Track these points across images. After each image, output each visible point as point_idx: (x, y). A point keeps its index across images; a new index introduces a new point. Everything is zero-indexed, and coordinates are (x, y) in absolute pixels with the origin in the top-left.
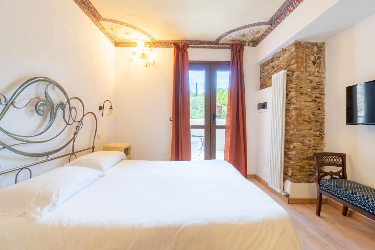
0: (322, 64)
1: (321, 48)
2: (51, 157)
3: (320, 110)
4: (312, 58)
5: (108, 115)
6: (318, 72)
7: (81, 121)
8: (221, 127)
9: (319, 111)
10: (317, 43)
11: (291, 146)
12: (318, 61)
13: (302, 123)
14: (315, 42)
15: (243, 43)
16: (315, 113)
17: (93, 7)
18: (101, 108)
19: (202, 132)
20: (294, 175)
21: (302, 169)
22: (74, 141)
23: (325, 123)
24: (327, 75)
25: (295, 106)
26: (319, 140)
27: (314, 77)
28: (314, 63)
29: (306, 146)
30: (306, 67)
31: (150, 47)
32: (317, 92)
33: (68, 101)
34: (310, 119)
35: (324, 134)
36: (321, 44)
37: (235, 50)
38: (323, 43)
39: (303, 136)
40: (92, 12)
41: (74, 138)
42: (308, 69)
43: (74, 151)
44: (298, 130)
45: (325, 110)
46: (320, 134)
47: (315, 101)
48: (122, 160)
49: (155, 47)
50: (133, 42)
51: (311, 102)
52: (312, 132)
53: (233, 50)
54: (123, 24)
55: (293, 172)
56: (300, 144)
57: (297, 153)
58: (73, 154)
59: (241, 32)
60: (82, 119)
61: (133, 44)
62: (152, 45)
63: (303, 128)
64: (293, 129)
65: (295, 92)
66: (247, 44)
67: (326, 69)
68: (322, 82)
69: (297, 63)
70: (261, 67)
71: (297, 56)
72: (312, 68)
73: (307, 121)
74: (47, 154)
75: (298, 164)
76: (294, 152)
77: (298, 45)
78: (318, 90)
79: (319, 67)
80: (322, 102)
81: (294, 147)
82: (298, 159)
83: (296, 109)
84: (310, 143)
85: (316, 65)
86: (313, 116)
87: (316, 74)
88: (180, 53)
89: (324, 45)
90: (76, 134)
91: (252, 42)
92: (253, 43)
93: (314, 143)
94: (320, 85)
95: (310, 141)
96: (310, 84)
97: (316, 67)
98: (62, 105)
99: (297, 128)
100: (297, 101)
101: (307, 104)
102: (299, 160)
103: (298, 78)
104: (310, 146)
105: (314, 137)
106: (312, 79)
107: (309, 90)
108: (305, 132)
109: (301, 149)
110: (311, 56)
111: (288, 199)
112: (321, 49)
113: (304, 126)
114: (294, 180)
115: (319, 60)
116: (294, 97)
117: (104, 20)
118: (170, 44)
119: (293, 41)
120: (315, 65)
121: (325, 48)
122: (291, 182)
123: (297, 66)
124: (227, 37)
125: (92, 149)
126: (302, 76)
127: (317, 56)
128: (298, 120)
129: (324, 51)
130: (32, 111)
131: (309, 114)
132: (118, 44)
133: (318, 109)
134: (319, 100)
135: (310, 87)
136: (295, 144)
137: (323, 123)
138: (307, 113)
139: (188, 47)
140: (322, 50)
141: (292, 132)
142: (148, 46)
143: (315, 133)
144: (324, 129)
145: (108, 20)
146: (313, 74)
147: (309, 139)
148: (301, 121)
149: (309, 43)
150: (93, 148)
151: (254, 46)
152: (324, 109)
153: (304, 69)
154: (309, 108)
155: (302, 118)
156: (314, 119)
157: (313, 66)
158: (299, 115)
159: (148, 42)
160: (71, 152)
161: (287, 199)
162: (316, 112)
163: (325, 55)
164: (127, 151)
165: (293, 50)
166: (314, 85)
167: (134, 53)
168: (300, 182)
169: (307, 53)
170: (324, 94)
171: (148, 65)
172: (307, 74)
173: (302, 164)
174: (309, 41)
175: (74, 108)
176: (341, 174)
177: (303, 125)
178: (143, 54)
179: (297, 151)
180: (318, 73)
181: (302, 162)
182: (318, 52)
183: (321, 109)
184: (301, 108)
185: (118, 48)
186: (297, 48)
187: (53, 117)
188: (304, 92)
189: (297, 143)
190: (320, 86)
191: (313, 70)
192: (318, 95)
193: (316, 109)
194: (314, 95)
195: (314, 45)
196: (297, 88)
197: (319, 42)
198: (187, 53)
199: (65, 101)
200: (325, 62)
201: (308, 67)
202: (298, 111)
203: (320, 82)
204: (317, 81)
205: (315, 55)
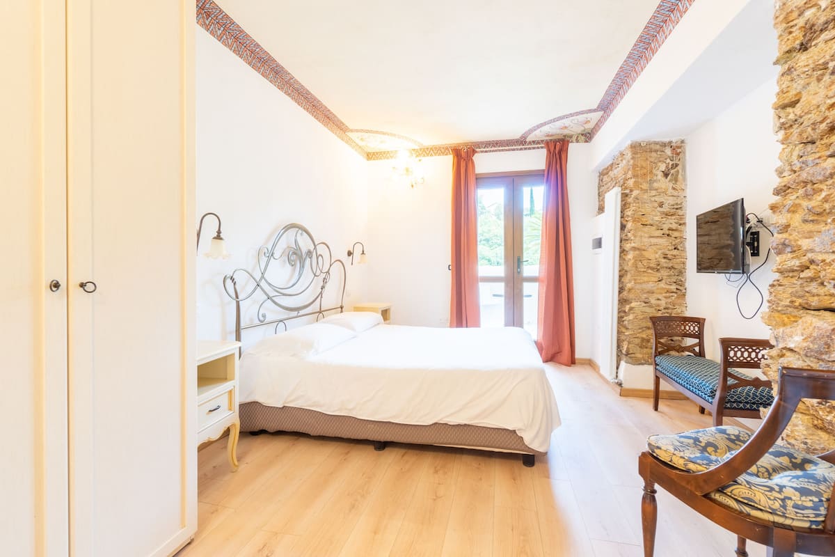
0: (680, 176)
1: (677, 149)
2: (302, 312)
3: (678, 249)
4: (663, 167)
5: (359, 263)
6: (674, 189)
7: (328, 272)
8: (532, 280)
9: (675, 252)
10: (671, 142)
11: (627, 308)
12: (672, 171)
13: (644, 271)
14: (667, 140)
15: (567, 139)
16: (668, 256)
17: (339, 120)
18: (350, 254)
19: (500, 288)
20: (631, 352)
21: (644, 344)
22: (322, 297)
23: (687, 271)
24: (688, 192)
25: (633, 245)
26: (677, 297)
27: (666, 197)
28: (666, 175)
29: (652, 307)
30: (651, 182)
31: (417, 156)
32: (672, 221)
33: (315, 248)
34: (659, 265)
35: (685, 289)
36: (679, 142)
37: (552, 151)
38: (683, 142)
39: (648, 292)
40: (337, 125)
41: (321, 293)
42: (655, 185)
43: (322, 309)
44: (638, 283)
45: (687, 250)
46: (677, 289)
47: (668, 235)
48: (378, 324)
49: (424, 156)
50: (392, 152)
51: (661, 237)
52: (662, 285)
53: (549, 151)
54: (377, 132)
55: (630, 347)
56: (640, 305)
57: (636, 318)
58: (320, 312)
59: (559, 124)
60: (329, 269)
61: (391, 155)
62: (420, 153)
63: (646, 279)
64: (630, 282)
65: (633, 222)
66: (574, 139)
67: (688, 183)
68: (681, 204)
69: (635, 176)
70: (599, 176)
71: (634, 166)
72: (663, 183)
73: (652, 269)
74: (298, 309)
75: (638, 335)
76: (631, 317)
77: (636, 148)
78: (673, 217)
79: (676, 180)
80: (681, 237)
81: (631, 309)
82: (638, 327)
83: (634, 249)
84: (659, 302)
85: (669, 178)
86: (664, 260)
87: (670, 191)
88: (463, 164)
89: (683, 145)
90: (323, 288)
91: (582, 135)
92: (586, 136)
93: (666, 303)
94: (677, 209)
95: (658, 299)
96: (659, 209)
97: (669, 181)
98: (309, 253)
99: (635, 280)
100: (635, 237)
101: (654, 241)
102: (640, 329)
103: (637, 201)
104: (658, 308)
105: (666, 293)
106: (662, 200)
107: (656, 218)
108: (650, 286)
109: (642, 312)
110: (660, 164)
111: (620, 388)
112: (679, 150)
113: (648, 276)
114: (630, 360)
115: (676, 170)
116: (631, 230)
117: (352, 131)
118: (447, 149)
119: (629, 143)
120: (667, 178)
121: (684, 149)
122: (626, 362)
123: (635, 182)
124: (537, 132)
125: (340, 309)
126: (645, 197)
127: (671, 163)
128: (637, 267)
129: (684, 153)
130: (284, 261)
131: (657, 256)
132: (370, 156)
133: (673, 247)
134: (676, 234)
135: (659, 214)
136: (633, 305)
137: (683, 271)
138: (653, 255)
139: (474, 152)
140: (680, 152)
141: (629, 285)
142: (414, 155)
143: (668, 287)
144: (685, 280)
145: (357, 131)
146: (663, 192)
147: (656, 296)
148: (642, 268)
149: (656, 143)
150: (342, 308)
151: (586, 141)
152: (685, 248)
153: (648, 185)
154: (658, 247)
155: (645, 262)
156: (665, 265)
157: (663, 179)
158: (638, 259)
159: (414, 150)
160: (319, 310)
161: (618, 389)
162: (671, 253)
163: (685, 160)
164: (385, 314)
165: (629, 155)
166: (665, 211)
167: (394, 168)
168: (642, 364)
169: (652, 160)
170: (684, 224)
171: (414, 184)
172: (654, 193)
173: (644, 336)
174: (657, 140)
175: (321, 255)
176: (697, 349)
177: (646, 274)
178: (407, 170)
179: (635, 315)
180: (673, 191)
181: (644, 332)
182: (673, 157)
183: (679, 247)
184: (643, 247)
185: (372, 162)
186: (634, 153)
187: (302, 267)
188: (648, 223)
189: (636, 303)
190: (677, 211)
191: (663, 187)
192: (674, 226)
193: (670, 248)
194: (666, 227)
195: (665, 146)
196: (636, 216)
197: (674, 140)
198: (473, 163)
199: (312, 248)
200: (685, 174)
201: (655, 181)
202: (637, 252)
203: (677, 204)
204: (672, 203)
205: (668, 161)
